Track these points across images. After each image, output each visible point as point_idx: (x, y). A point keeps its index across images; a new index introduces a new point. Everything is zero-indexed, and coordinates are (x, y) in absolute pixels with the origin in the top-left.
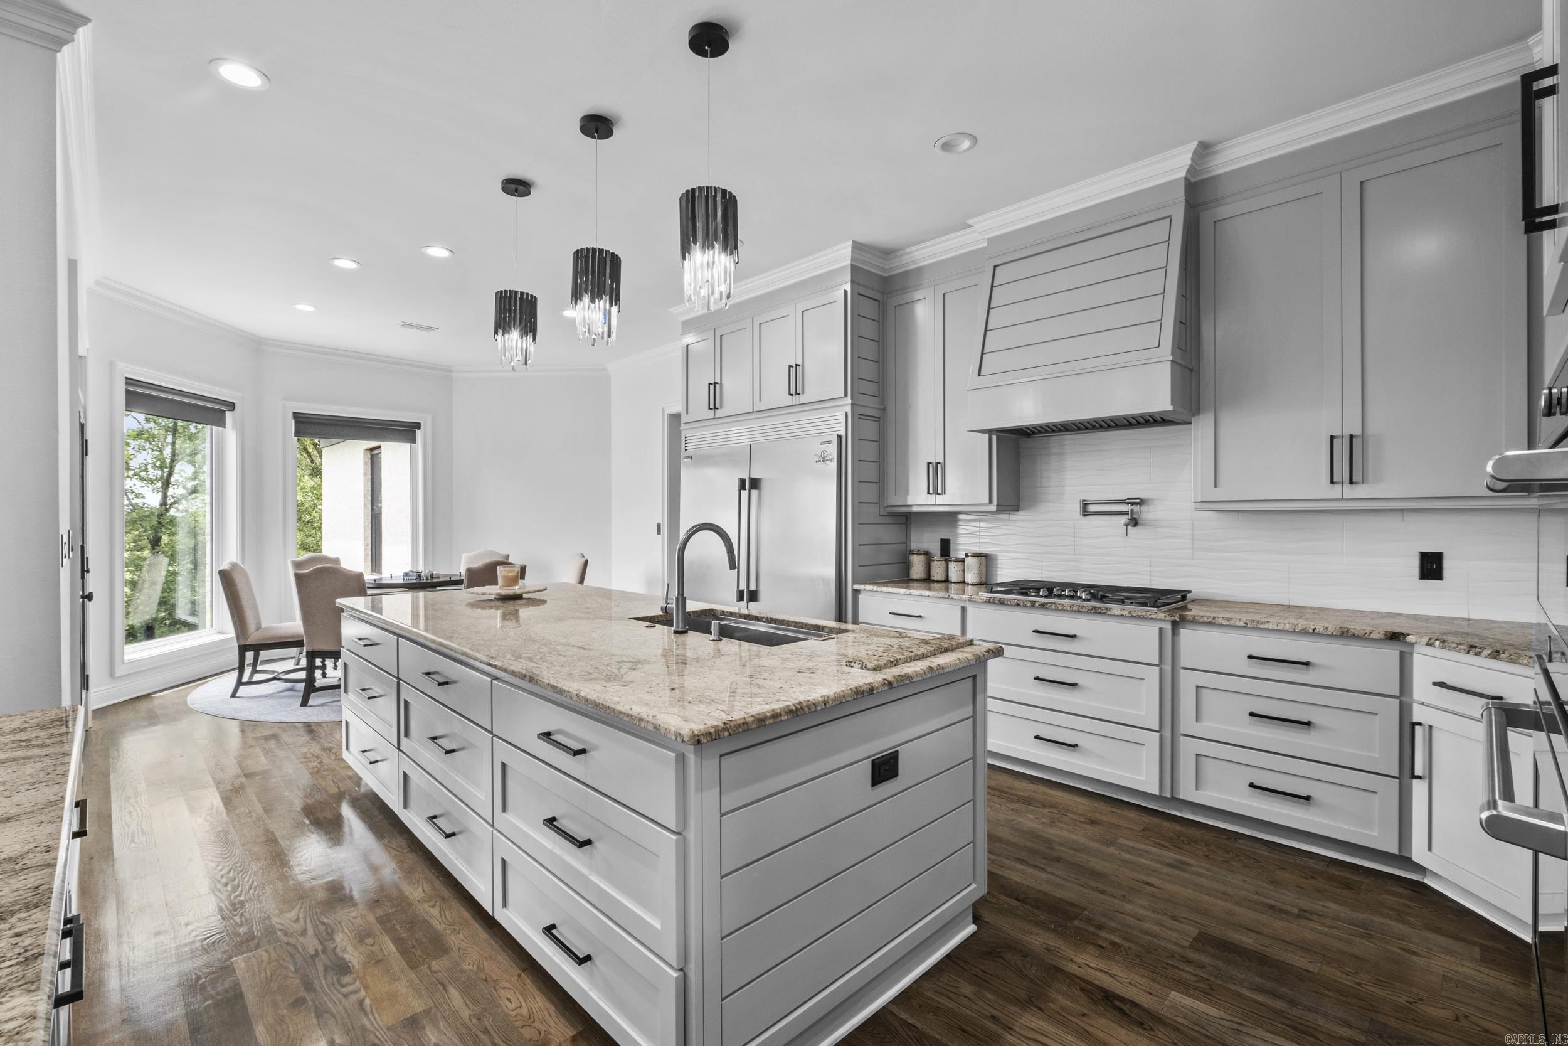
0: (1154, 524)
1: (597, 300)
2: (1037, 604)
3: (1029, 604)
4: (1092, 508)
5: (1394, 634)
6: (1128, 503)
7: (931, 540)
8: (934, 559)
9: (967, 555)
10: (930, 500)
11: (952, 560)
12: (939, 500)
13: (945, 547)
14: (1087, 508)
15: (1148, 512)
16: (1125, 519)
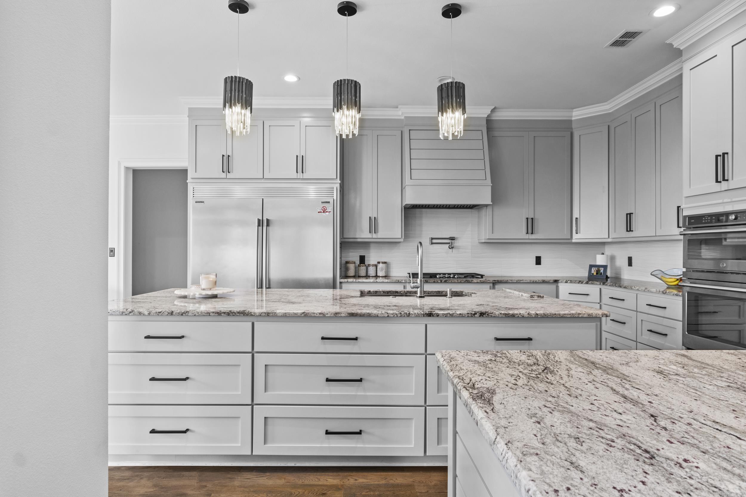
0: (458, 248)
1: (351, 110)
2: (443, 281)
3: (439, 281)
4: (434, 241)
5: (555, 280)
6: (450, 239)
7: (354, 256)
8: (359, 266)
9: (379, 263)
10: (369, 236)
11: (369, 265)
12: (374, 236)
13: (362, 259)
14: (432, 241)
15: (456, 243)
16: (448, 245)
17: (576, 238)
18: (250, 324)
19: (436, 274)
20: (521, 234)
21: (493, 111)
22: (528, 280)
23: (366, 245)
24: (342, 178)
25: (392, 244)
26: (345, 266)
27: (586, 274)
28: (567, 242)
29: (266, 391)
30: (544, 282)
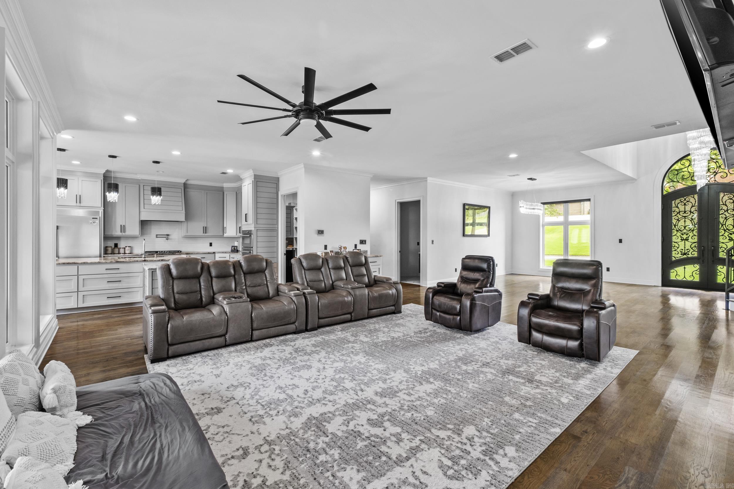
0: (171, 239)
5: (214, 252)
6: (167, 235)
7: (111, 244)
8: (114, 248)
9: (126, 247)
10: (121, 234)
11: (120, 248)
12: (123, 234)
13: (116, 245)
14: (157, 236)
15: (170, 237)
16: (165, 238)
17: (225, 235)
18: (77, 266)
19: (158, 252)
20: (200, 233)
21: (186, 180)
22: (202, 253)
23: (119, 238)
24: (104, 207)
25: (134, 238)
26: (106, 249)
27: (230, 250)
28: (222, 237)
29: (83, 286)
30: (209, 253)
